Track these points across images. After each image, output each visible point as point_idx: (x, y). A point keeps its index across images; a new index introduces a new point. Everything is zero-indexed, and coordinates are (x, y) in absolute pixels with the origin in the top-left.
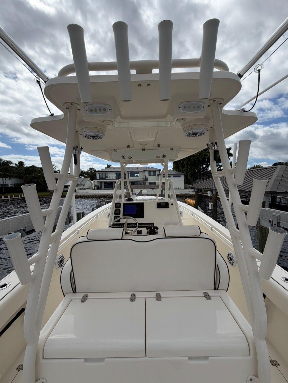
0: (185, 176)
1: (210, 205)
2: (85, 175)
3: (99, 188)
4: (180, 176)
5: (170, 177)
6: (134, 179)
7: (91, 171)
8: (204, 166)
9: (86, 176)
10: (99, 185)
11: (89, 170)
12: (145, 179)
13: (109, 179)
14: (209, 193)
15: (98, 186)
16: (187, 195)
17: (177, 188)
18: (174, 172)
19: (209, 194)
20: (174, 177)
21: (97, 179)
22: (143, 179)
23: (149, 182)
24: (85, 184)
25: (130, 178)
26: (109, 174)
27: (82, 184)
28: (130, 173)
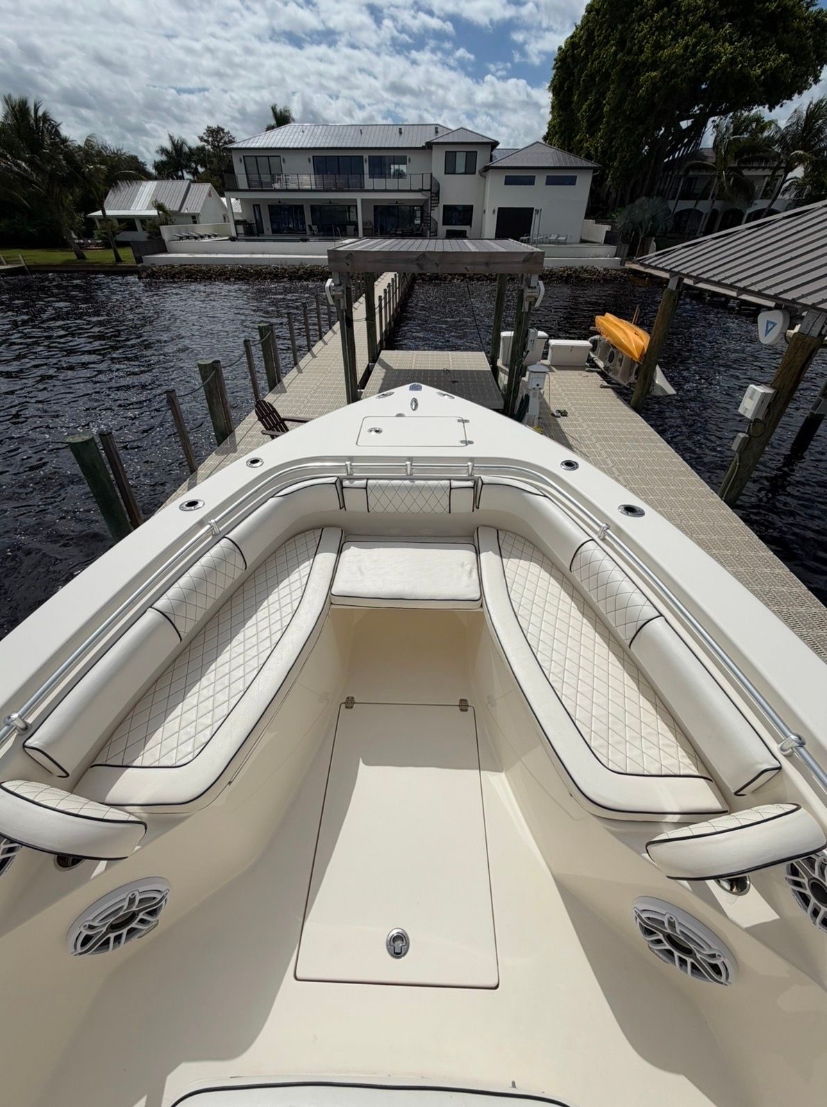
0: (595, 181)
1: (757, 398)
2: (193, 165)
3: (255, 230)
4: (575, 178)
5: (533, 184)
6: (385, 191)
7: (214, 147)
8: (684, 124)
9: (201, 170)
10: (250, 218)
11: (206, 141)
12: (430, 190)
13: (285, 187)
14: (768, 322)
15: (250, 225)
16: (585, 275)
17: (553, 237)
18: (551, 157)
19: (767, 332)
20: (551, 181)
21: (241, 187)
22: (420, 191)
23: (444, 206)
24: (199, 212)
25: (368, 183)
26: (284, 160)
27: (186, 211)
28: (369, 156)
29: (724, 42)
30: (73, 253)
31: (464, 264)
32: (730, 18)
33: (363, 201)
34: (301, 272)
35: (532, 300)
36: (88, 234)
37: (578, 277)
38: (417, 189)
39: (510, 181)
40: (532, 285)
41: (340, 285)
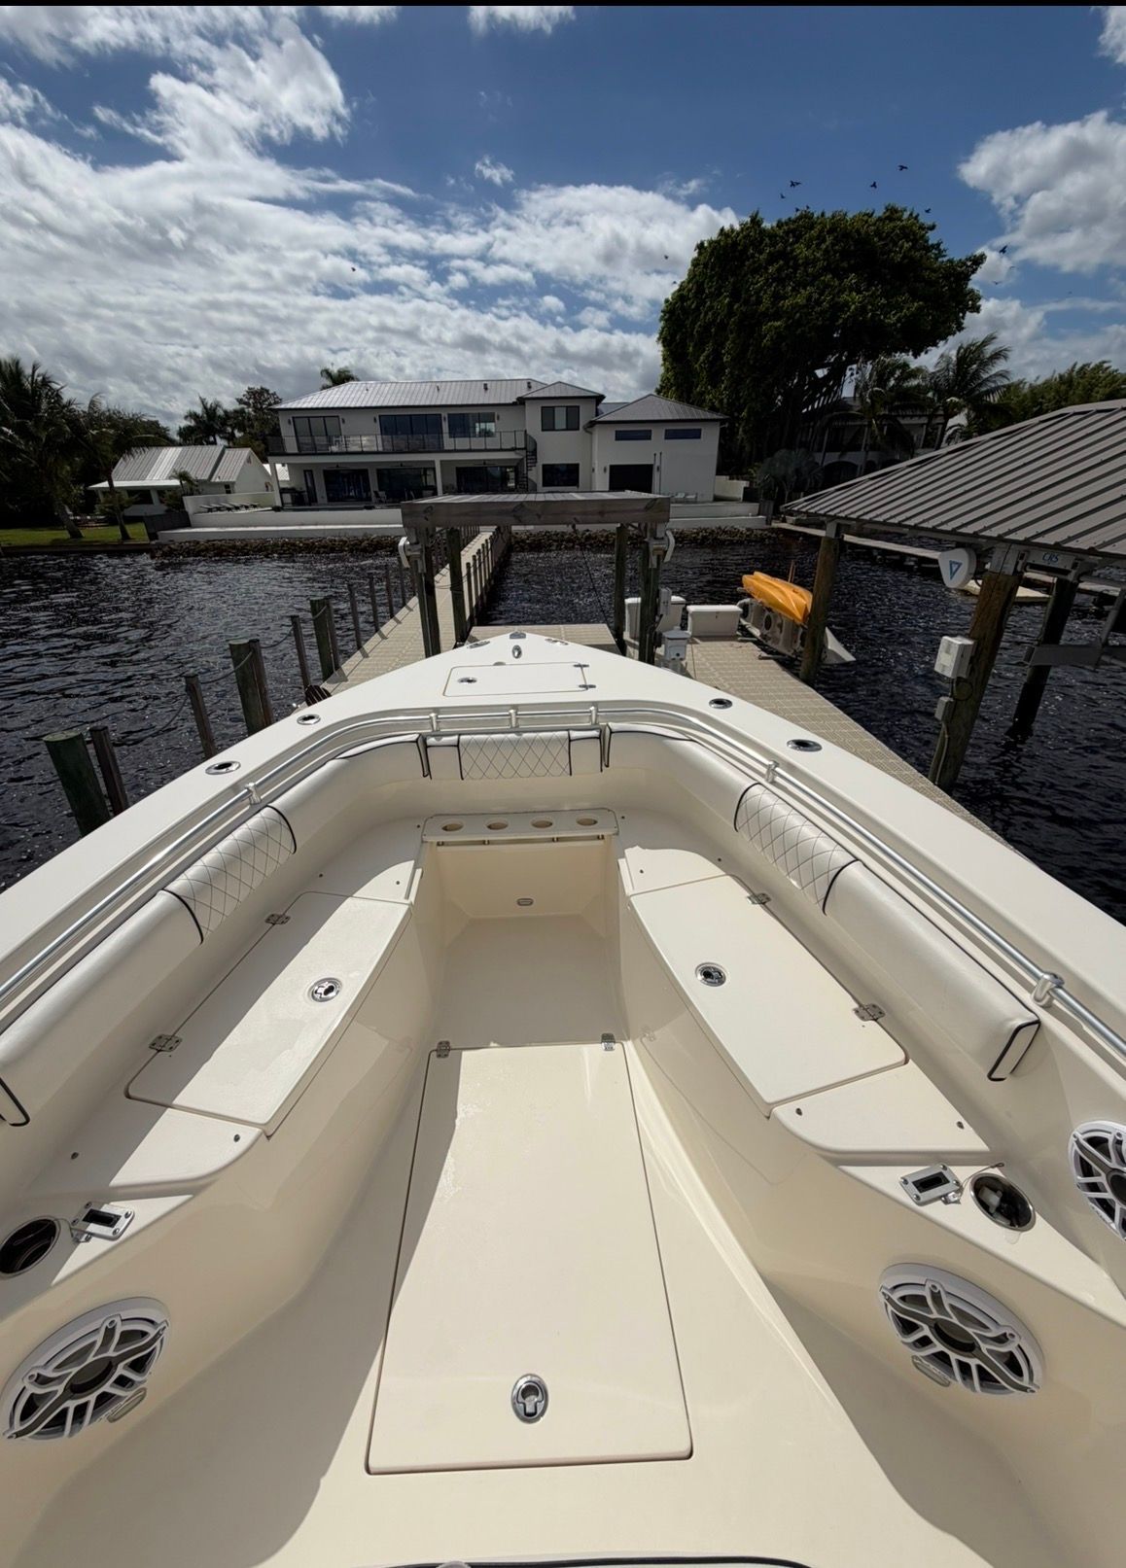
0: (723, 434)
2: (229, 429)
3: (307, 499)
4: (700, 430)
5: (649, 438)
6: (470, 451)
7: (256, 409)
8: (820, 373)
9: (238, 434)
10: (300, 484)
11: (245, 403)
12: (525, 448)
13: (344, 450)
14: (951, 563)
15: (300, 493)
17: (680, 496)
18: (669, 409)
19: (953, 574)
20: (670, 435)
21: (289, 451)
22: (513, 449)
23: (544, 466)
24: (234, 480)
25: (448, 442)
26: (344, 421)
27: (218, 480)
28: (449, 415)
29: (850, 292)
30: (66, 532)
31: (573, 514)
32: (852, 269)
33: (441, 461)
34: (365, 543)
35: (661, 552)
36: (90, 510)
37: (716, 538)
38: (509, 447)
39: (621, 436)
40: (659, 535)
41: (417, 543)
